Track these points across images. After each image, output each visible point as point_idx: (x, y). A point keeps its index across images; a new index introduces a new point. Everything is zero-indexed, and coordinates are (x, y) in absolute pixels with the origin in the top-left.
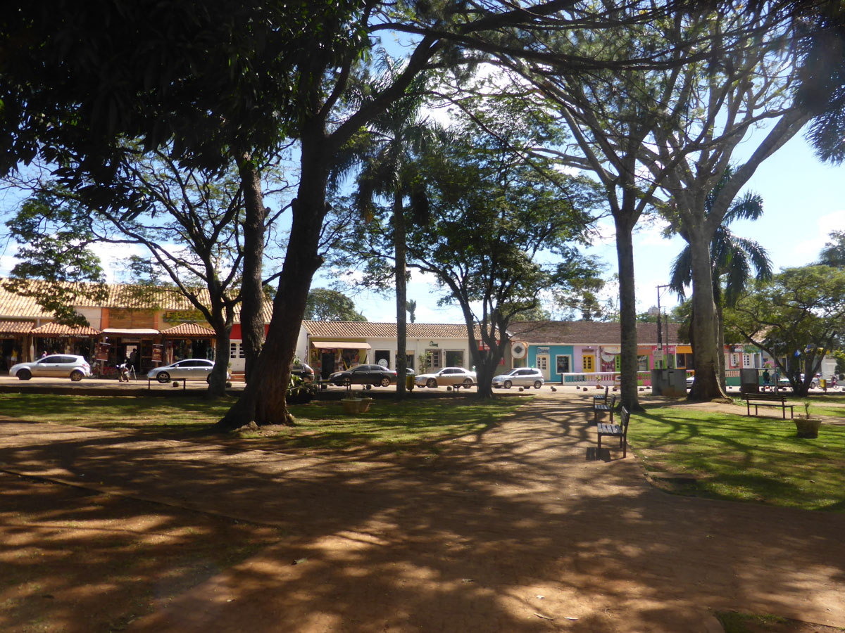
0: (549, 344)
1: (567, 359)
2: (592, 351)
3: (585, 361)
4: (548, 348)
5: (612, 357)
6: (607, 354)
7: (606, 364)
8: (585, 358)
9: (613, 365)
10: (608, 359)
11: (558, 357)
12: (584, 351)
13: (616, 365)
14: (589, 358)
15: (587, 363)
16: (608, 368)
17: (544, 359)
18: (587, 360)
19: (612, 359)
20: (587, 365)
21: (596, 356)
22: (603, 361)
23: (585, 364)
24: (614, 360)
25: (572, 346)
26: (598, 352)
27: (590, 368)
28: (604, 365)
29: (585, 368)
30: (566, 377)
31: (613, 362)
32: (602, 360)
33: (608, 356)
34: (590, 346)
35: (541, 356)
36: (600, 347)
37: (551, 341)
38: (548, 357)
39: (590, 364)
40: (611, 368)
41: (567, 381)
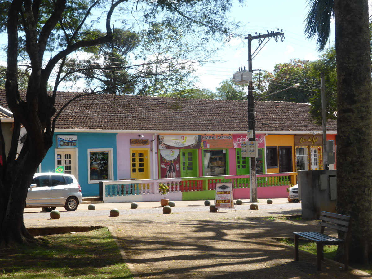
0: (77, 130)
1: (105, 156)
2: (145, 142)
3: (134, 160)
4: (75, 138)
5: (176, 153)
6: (168, 147)
7: (167, 164)
8: (134, 155)
9: (177, 166)
10: (170, 156)
11: (92, 154)
12: (133, 142)
13: (182, 166)
14: (141, 155)
15: (137, 163)
16: (170, 170)
17: (68, 156)
18: (137, 158)
19: (175, 156)
20: (137, 167)
21: (152, 150)
22: (162, 160)
23: (134, 165)
24: (179, 156)
25: (115, 135)
26: (154, 144)
27: (141, 170)
28: (163, 166)
29: (134, 171)
30: (108, 187)
31: (177, 160)
32: (161, 157)
33: (169, 151)
34: (143, 133)
35: (63, 151)
36: (158, 136)
37: (80, 126)
38: (74, 153)
39: (141, 165)
40: (174, 170)
41: (108, 194)
